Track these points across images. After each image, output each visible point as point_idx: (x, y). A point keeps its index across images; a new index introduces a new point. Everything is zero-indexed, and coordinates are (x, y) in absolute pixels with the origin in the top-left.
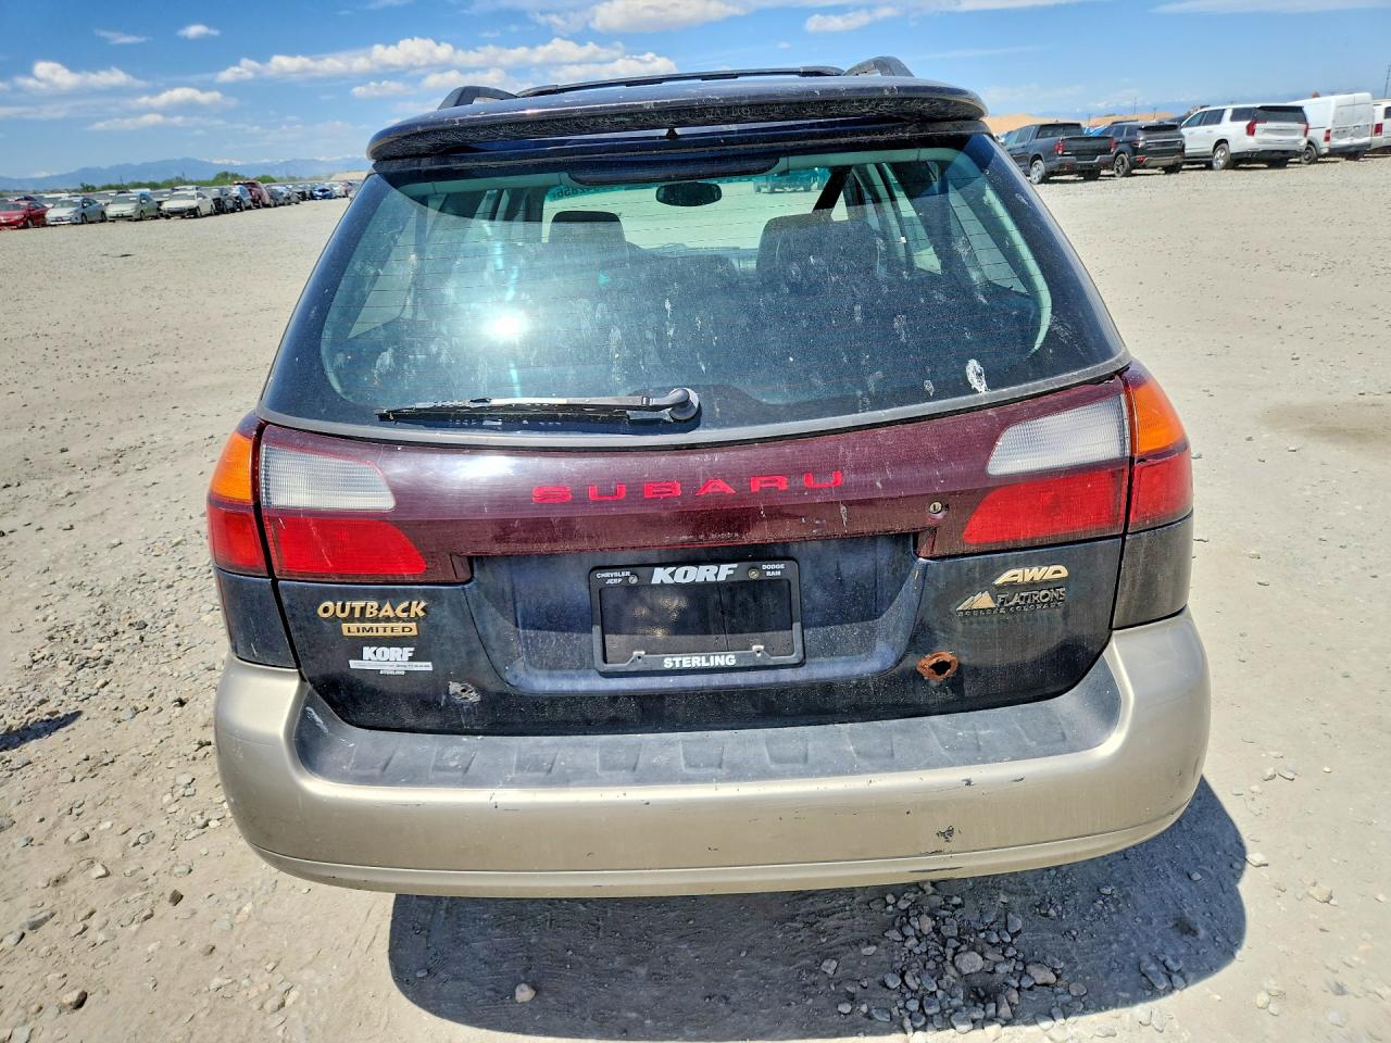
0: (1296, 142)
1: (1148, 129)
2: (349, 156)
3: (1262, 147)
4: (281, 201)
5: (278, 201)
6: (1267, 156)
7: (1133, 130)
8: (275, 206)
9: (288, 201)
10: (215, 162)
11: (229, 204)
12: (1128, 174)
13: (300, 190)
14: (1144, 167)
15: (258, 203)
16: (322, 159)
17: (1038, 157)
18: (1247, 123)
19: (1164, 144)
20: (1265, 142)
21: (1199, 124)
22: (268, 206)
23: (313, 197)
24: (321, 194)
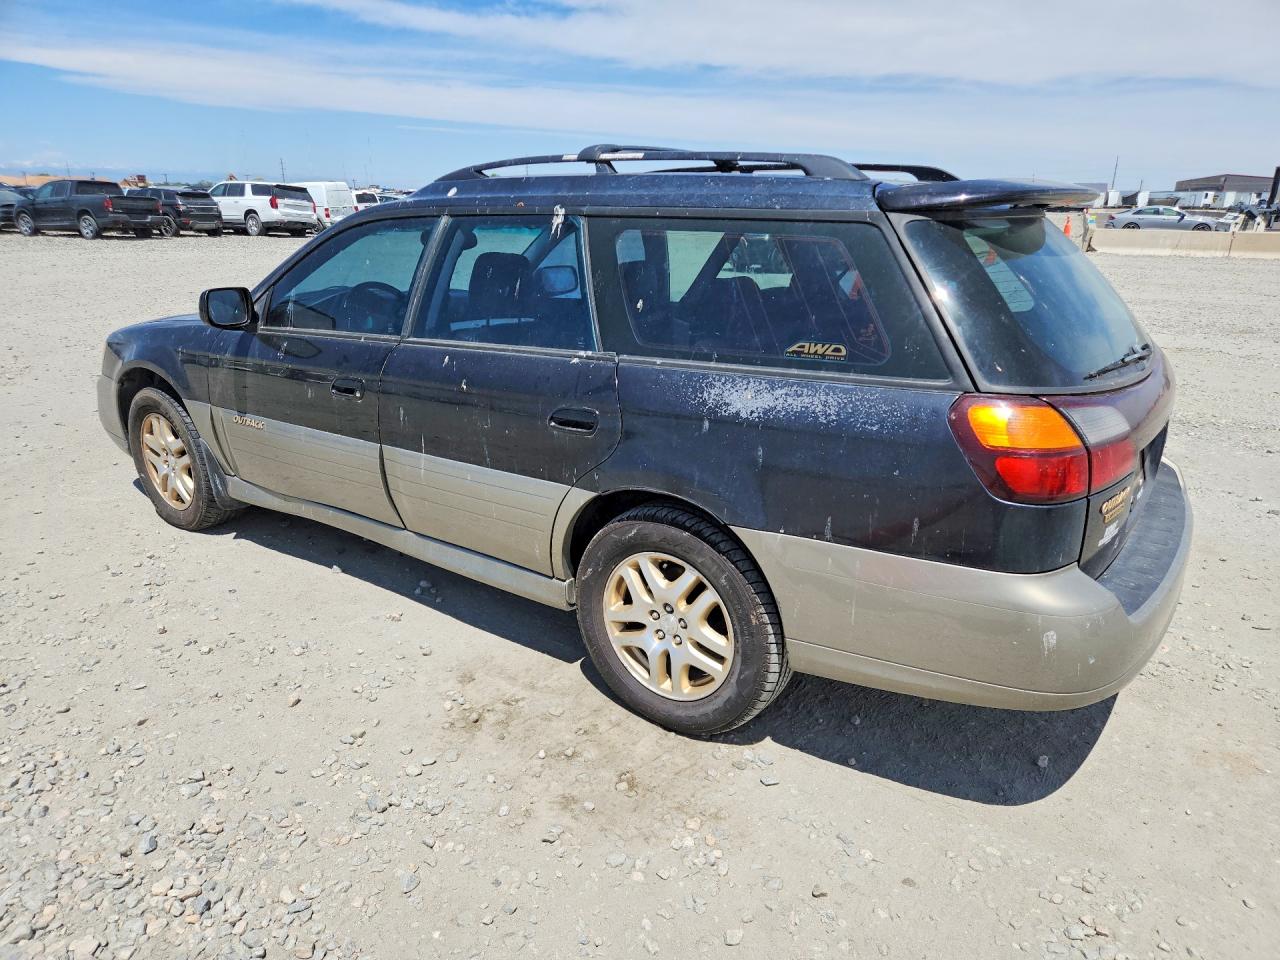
0: (310, 216)
1: (184, 195)
3: (286, 219)
6: (292, 227)
7: (170, 195)
12: (177, 234)
14: (191, 229)
17: (86, 212)
18: (269, 198)
19: (203, 210)
20: (287, 215)
21: (224, 194)
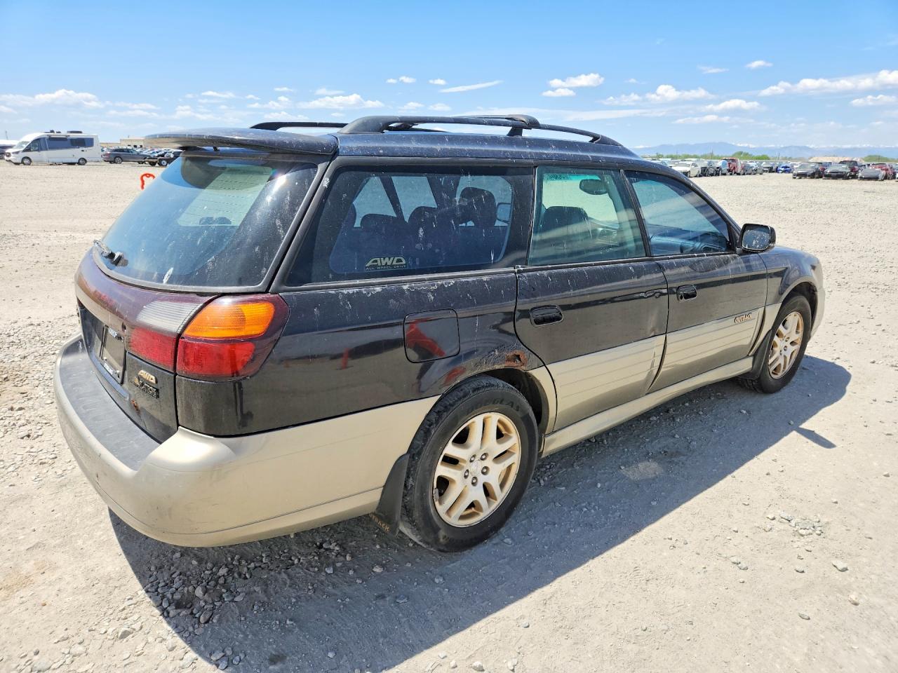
2: (832, 146)
4: (749, 172)
5: (746, 171)
8: (744, 174)
9: (755, 172)
10: (739, 145)
11: (711, 171)
13: (769, 166)
15: (732, 171)
16: (811, 146)
22: (739, 174)
23: (777, 171)
24: (783, 169)
